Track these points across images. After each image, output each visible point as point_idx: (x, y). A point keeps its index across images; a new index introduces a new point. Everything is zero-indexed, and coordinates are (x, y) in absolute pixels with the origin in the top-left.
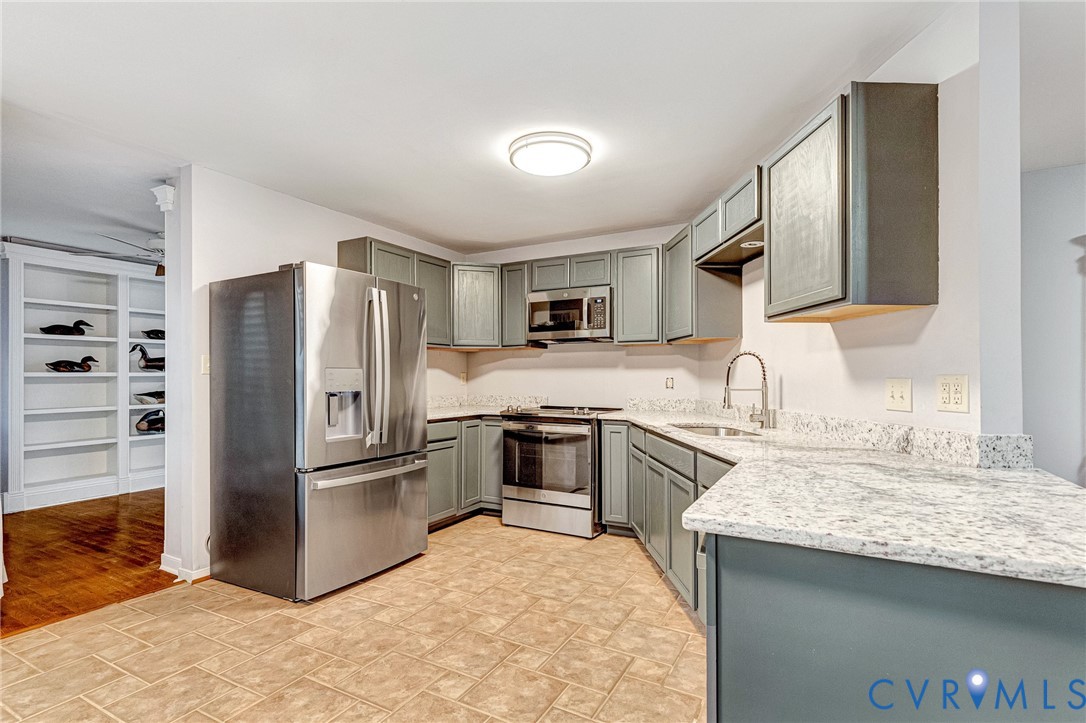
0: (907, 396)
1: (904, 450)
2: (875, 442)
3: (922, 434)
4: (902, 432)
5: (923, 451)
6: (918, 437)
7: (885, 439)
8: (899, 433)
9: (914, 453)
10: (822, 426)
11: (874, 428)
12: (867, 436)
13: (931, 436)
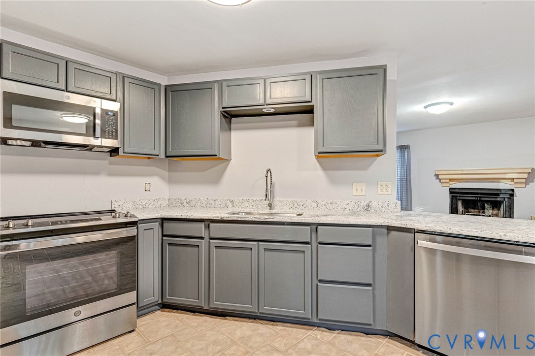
0: (364, 189)
1: (367, 210)
2: (350, 208)
3: (376, 204)
4: (366, 203)
5: (376, 209)
6: (374, 205)
7: (357, 207)
8: (363, 204)
9: (372, 211)
10: (315, 205)
11: (350, 203)
12: (346, 207)
13: (380, 203)
